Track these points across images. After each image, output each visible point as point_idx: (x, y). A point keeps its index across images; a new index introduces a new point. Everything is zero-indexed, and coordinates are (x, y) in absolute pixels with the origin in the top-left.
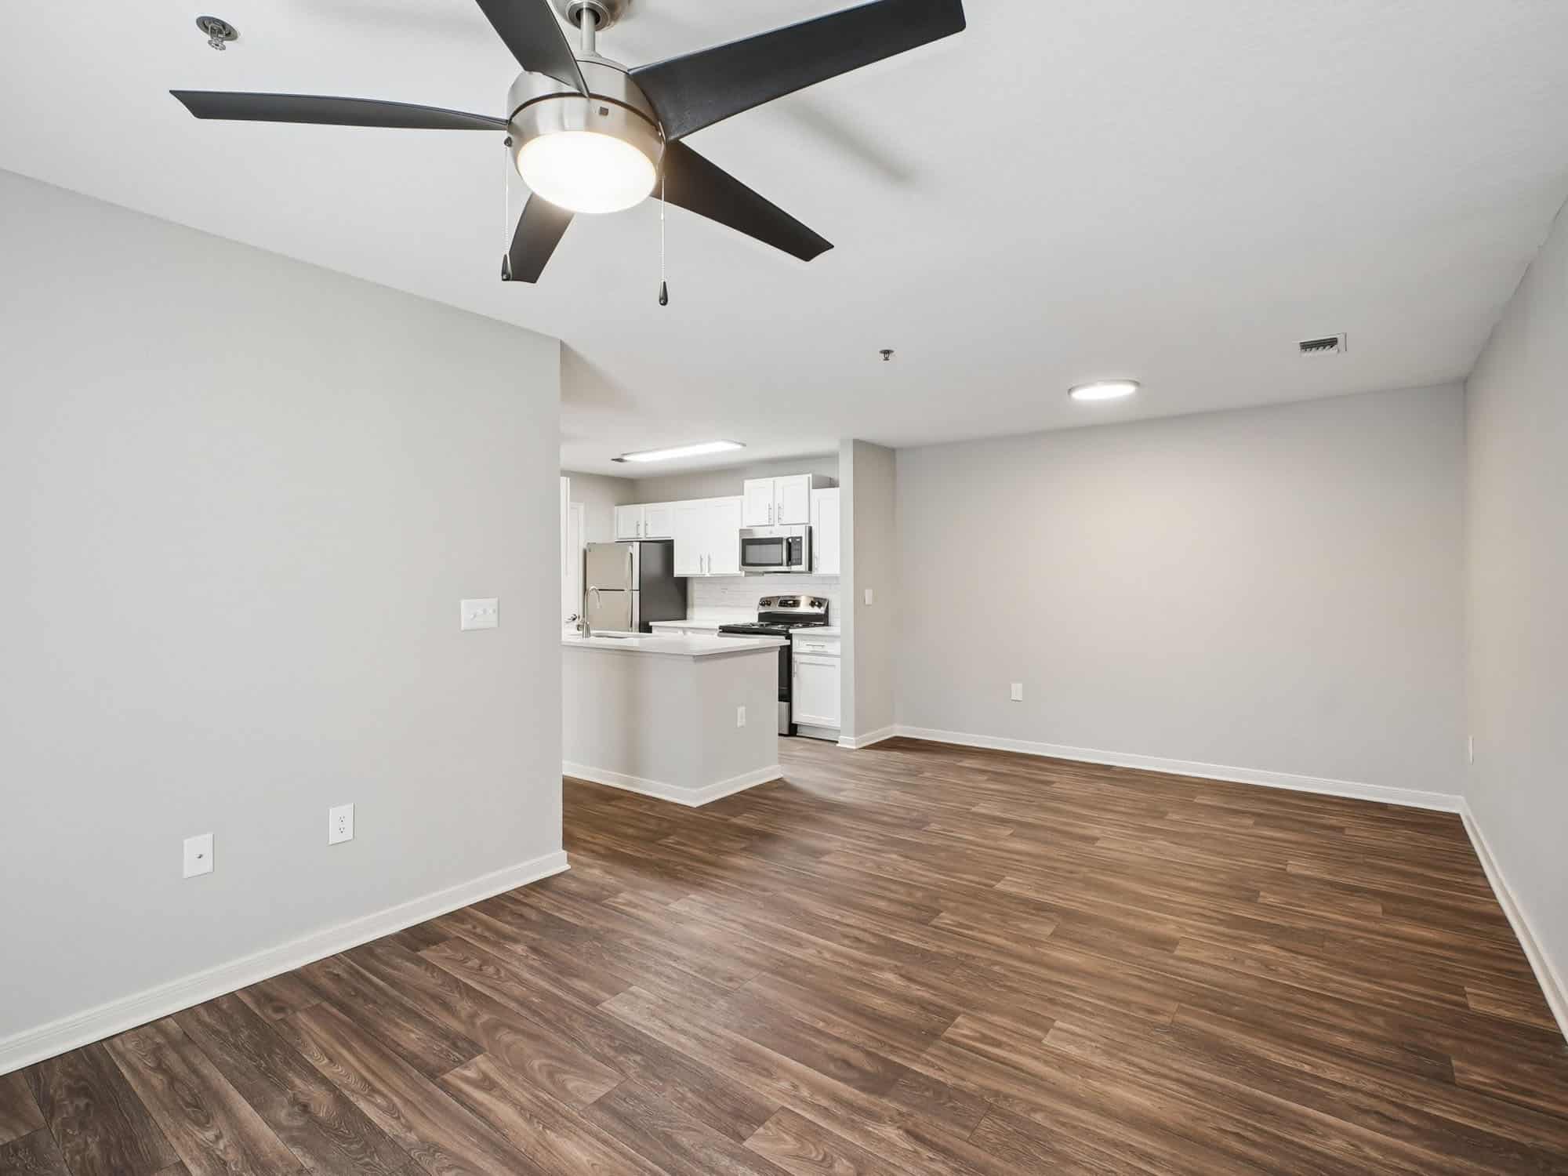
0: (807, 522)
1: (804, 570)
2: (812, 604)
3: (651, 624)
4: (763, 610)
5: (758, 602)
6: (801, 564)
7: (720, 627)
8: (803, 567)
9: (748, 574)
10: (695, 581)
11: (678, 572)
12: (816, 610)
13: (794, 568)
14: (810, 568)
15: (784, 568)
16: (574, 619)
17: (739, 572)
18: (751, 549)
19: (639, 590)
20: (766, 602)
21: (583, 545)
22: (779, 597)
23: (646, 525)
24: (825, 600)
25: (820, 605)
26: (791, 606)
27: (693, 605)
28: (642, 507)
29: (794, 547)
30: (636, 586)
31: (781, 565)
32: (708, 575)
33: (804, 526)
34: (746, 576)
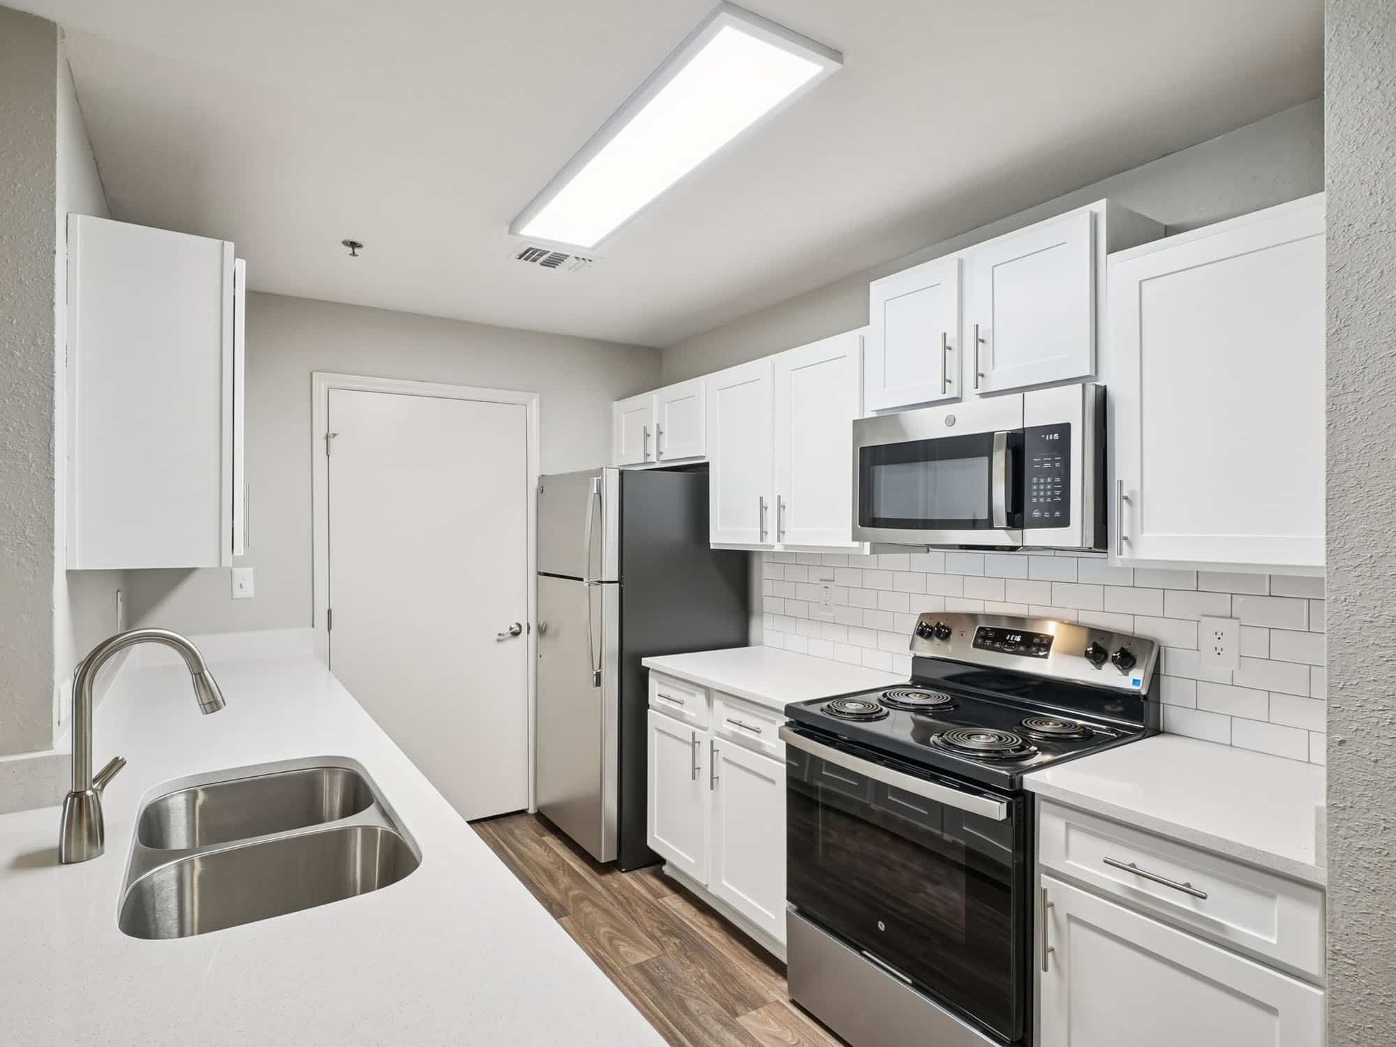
0: (1086, 370)
1: (1077, 544)
2: (1097, 655)
3: (646, 662)
4: (928, 649)
5: (912, 624)
6: (1064, 521)
7: (790, 710)
8: (1076, 532)
9: (877, 548)
10: (765, 559)
11: (722, 535)
12: (1109, 676)
13: (1034, 536)
14: (1101, 540)
15: (1000, 537)
16: (516, 634)
17: (856, 544)
18: (886, 475)
19: (620, 582)
20: (934, 628)
21: (534, 484)
22: (973, 617)
23: (660, 433)
24: (1152, 643)
25: (1126, 661)
26: (1016, 649)
27: (761, 614)
28: (655, 397)
29: (1035, 461)
30: (611, 572)
31: (989, 524)
32: (778, 548)
33: (1079, 386)
34: (873, 551)
